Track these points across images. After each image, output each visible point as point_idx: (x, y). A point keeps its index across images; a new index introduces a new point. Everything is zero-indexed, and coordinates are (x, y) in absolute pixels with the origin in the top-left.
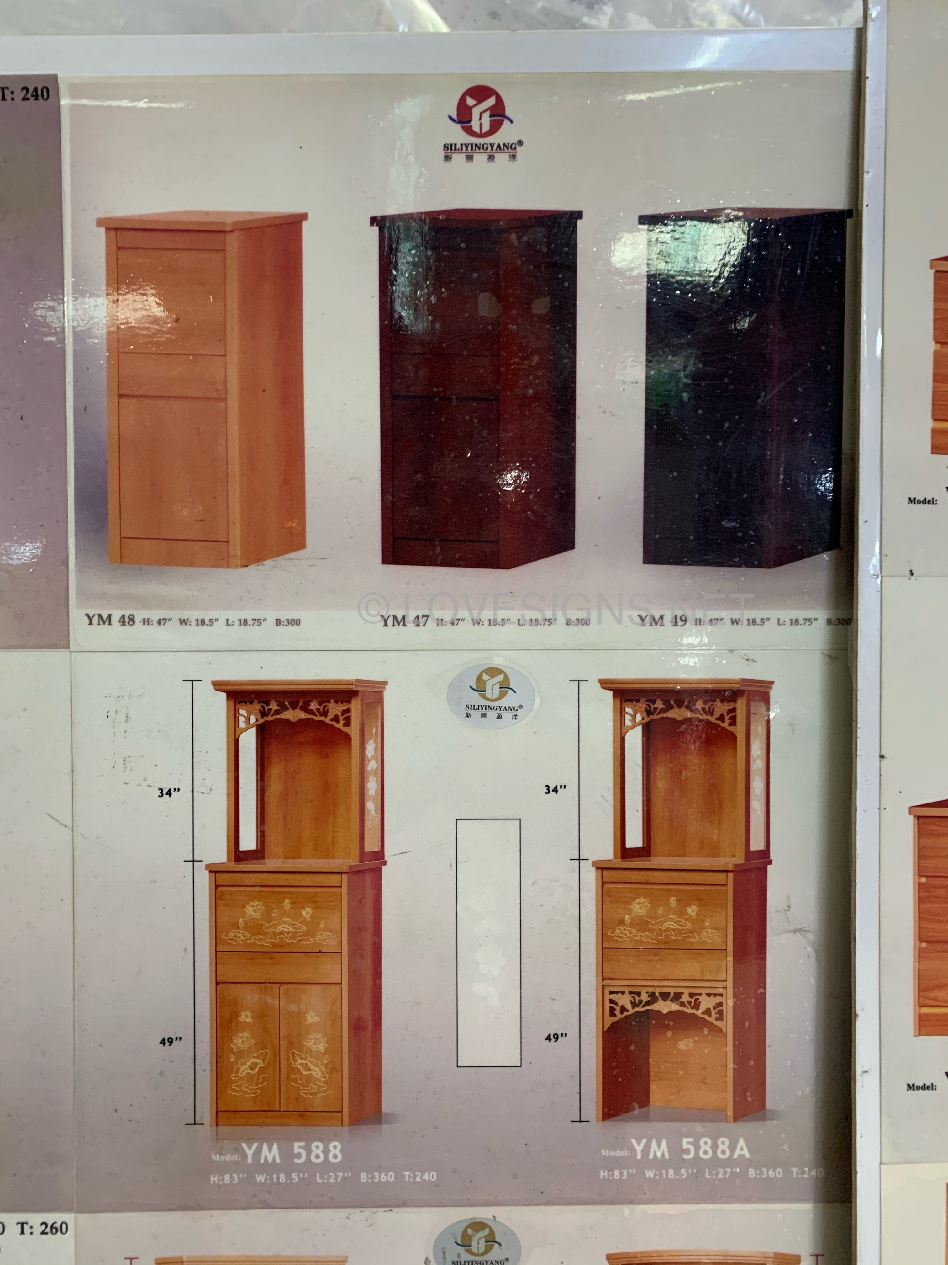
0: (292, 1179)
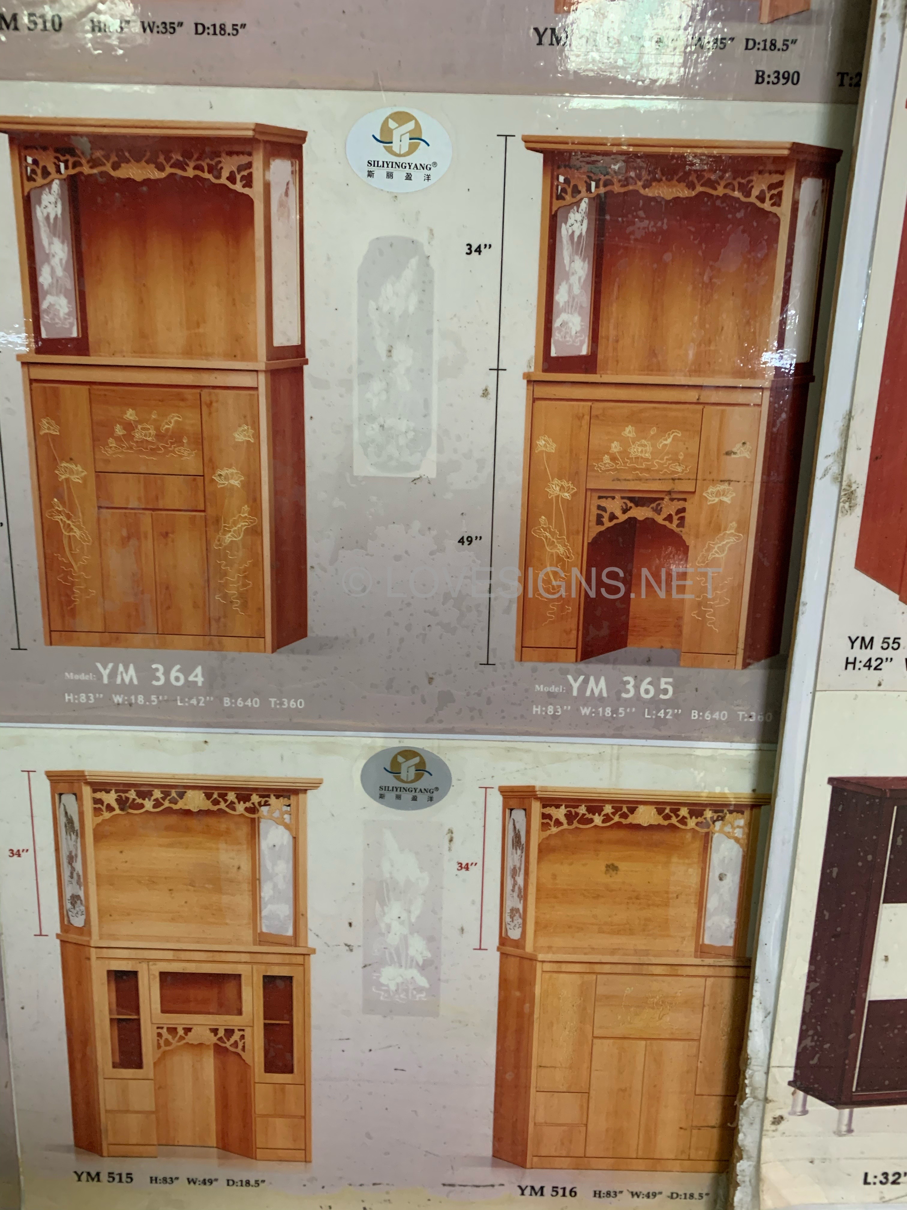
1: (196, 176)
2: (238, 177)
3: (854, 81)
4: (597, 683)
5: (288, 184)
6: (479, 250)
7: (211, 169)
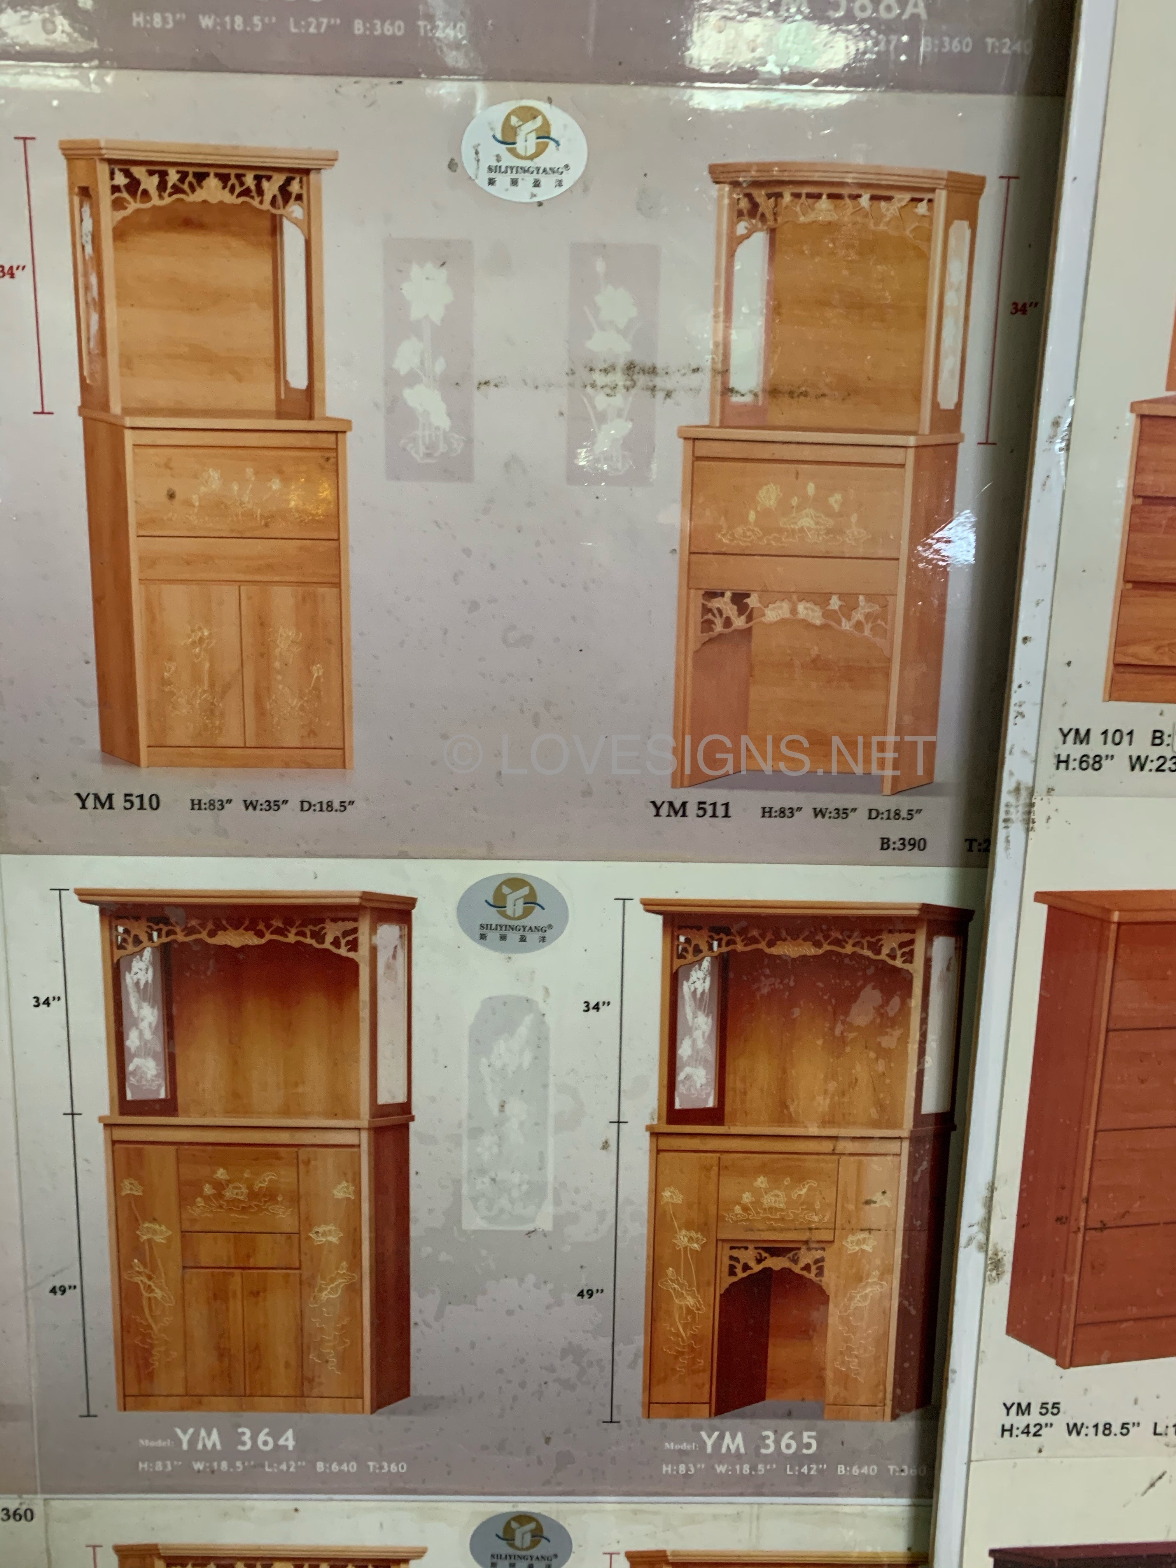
0: (252, 26)
1: (298, 943)
2: (343, 942)
3: (984, 846)
4: (733, 1438)
5: (396, 947)
6: (597, 1007)
7: (314, 935)
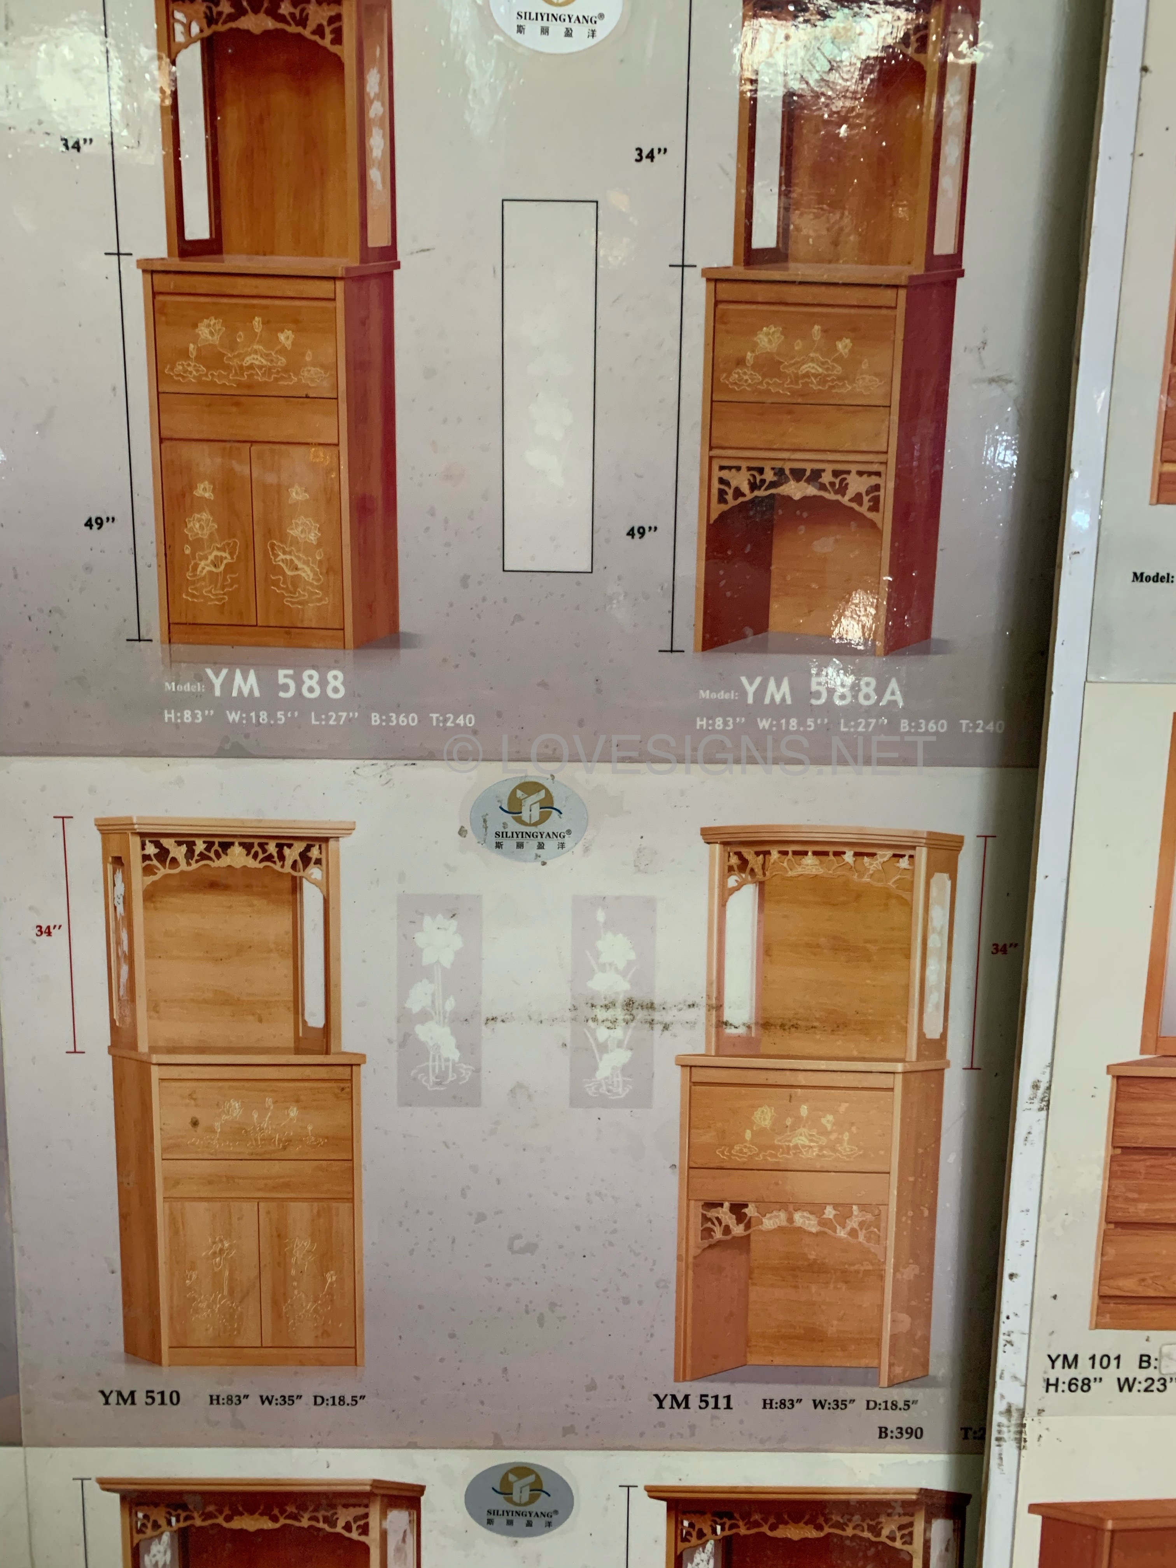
0: (276, 719)
2: (354, 1527)
3: (979, 1434)
5: (405, 1532)
7: (326, 1520)
